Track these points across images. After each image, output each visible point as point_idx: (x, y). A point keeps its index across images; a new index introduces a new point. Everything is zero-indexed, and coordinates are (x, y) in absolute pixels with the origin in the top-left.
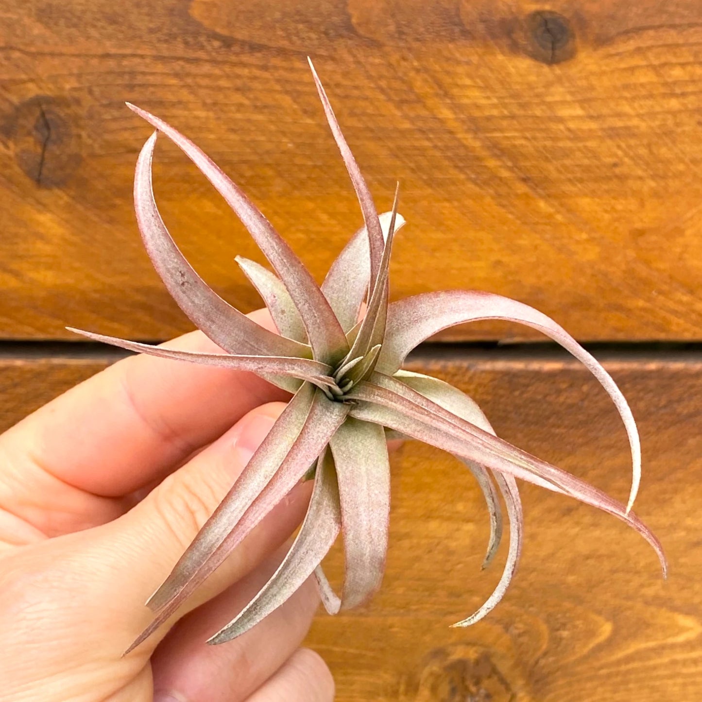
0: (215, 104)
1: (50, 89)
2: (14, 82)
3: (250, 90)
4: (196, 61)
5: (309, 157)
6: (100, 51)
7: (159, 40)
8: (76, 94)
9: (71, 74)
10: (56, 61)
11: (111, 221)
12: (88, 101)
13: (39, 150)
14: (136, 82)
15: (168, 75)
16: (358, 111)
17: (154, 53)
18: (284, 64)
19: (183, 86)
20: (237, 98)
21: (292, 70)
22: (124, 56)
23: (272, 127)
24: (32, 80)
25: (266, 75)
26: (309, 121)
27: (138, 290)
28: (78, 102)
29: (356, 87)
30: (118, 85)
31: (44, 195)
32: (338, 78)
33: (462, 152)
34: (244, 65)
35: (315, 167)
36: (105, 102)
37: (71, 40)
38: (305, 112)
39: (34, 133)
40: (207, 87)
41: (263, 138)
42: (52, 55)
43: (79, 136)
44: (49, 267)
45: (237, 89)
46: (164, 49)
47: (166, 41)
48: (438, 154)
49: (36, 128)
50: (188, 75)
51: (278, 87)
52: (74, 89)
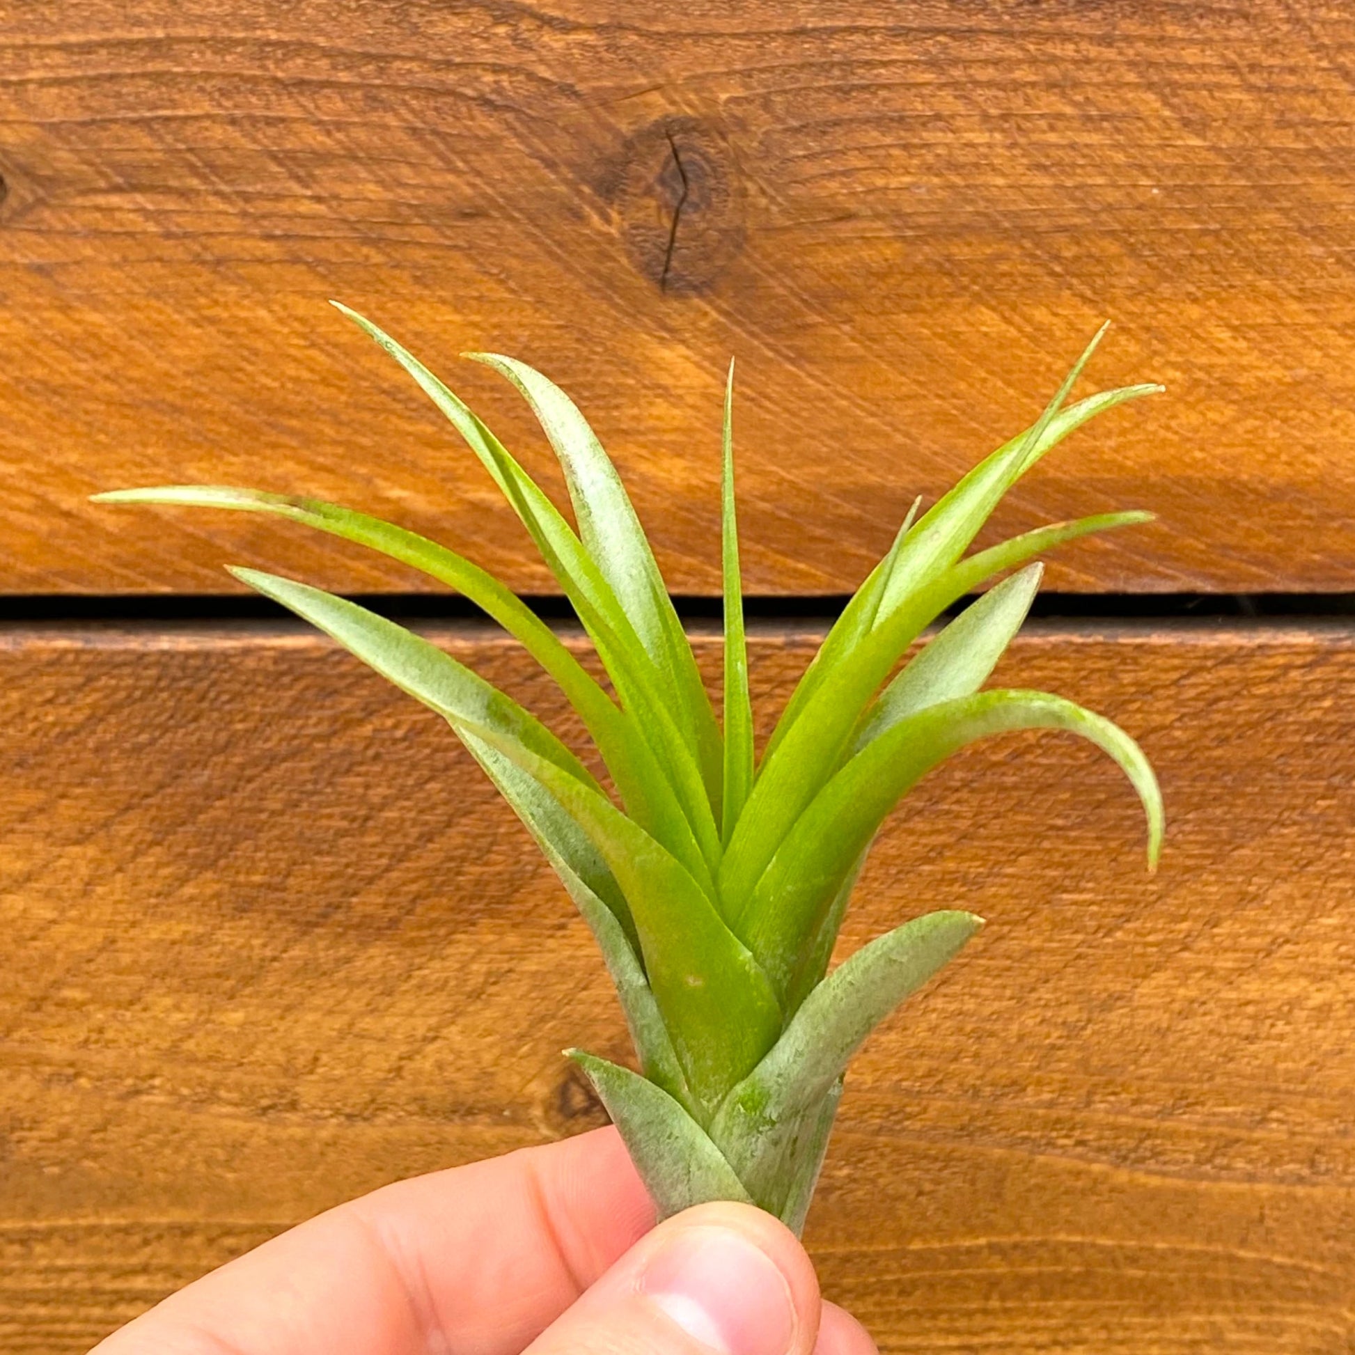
0: (1005, 117)
1: (690, 105)
2: (626, 92)
3: (1076, 85)
4: (970, 34)
5: (1194, 214)
6: (787, 25)
8: (738, 111)
9: (731, 73)
10: (703, 50)
11: (800, 357)
12: (762, 123)
13: (667, 224)
14: (854, 80)
15: (916, 63)
16: (1293, 117)
17: (891, 22)
18: (1146, 30)
19: (942, 86)
20: (1050, 102)
21: (1162, 40)
22: (833, 31)
23: (1120, 158)
24: (657, 88)
25: (1110, 53)
26: (1195, 142)
27: (844, 494)
28: (741, 124)
29: (1292, 70)
30: (819, 90)
31: (671, 309)
32: (1255, 53)
34: (1066, 37)
35: (1205, 232)
36: (795, 123)
38: (1186, 123)
39: (659, 189)
40: (990, 84)
41: (1100, 180)
42: (696, 36)
43: (743, 193)
44: (678, 451)
45: (1052, 86)
46: (911, 15)
49: (662, 181)
50: (955, 62)
51: (1131, 77)
52: (735, 100)
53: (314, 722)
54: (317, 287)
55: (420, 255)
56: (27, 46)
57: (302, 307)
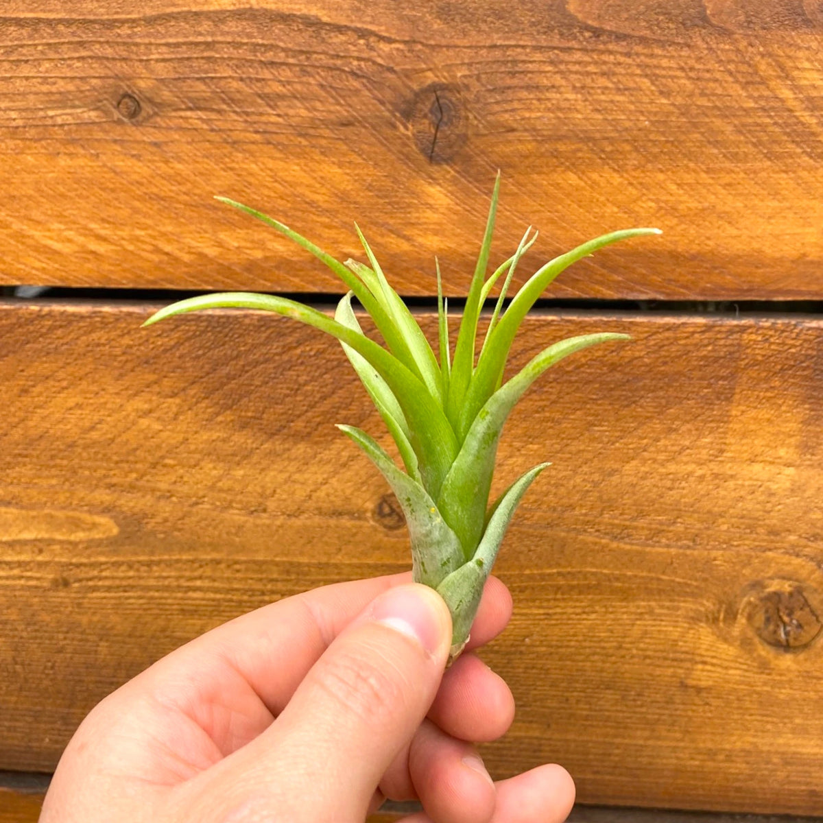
0: (583, 88)
1: (445, 78)
2: (417, 71)
3: (614, 74)
4: (569, 50)
5: (663, 134)
6: (488, 43)
7: (539, 32)
8: (466, 81)
9: (463, 64)
10: (451, 53)
12: (476, 87)
13: (433, 131)
14: (517, 69)
15: (544, 62)
16: (707, 92)
17: (534, 43)
18: (645, 51)
19: (557, 72)
20: (603, 82)
21: (652, 56)
22: (508, 47)
23: (632, 107)
24: (430, 70)
25: (629, 61)
26: (664, 101)
28: (467, 87)
29: (708, 71)
30: (502, 73)
31: (434, 169)
32: (692, 62)
33: (799, 128)
34: (611, 52)
35: (667, 142)
36: (491, 88)
37: (465, 34)
38: (661, 93)
39: (430, 115)
40: (576, 73)
41: (623, 117)
42: (448, 47)
43: (467, 118)
44: (436, 233)
45: (603, 74)
46: (543, 40)
47: (545, 33)
48: (777, 130)
49: (431, 111)
50: (562, 62)
51: (638, 71)
52: (465, 76)
53: (276, 347)
54: (278, 155)
55: (323, 142)
56: (151, 44)
57: (271, 164)
